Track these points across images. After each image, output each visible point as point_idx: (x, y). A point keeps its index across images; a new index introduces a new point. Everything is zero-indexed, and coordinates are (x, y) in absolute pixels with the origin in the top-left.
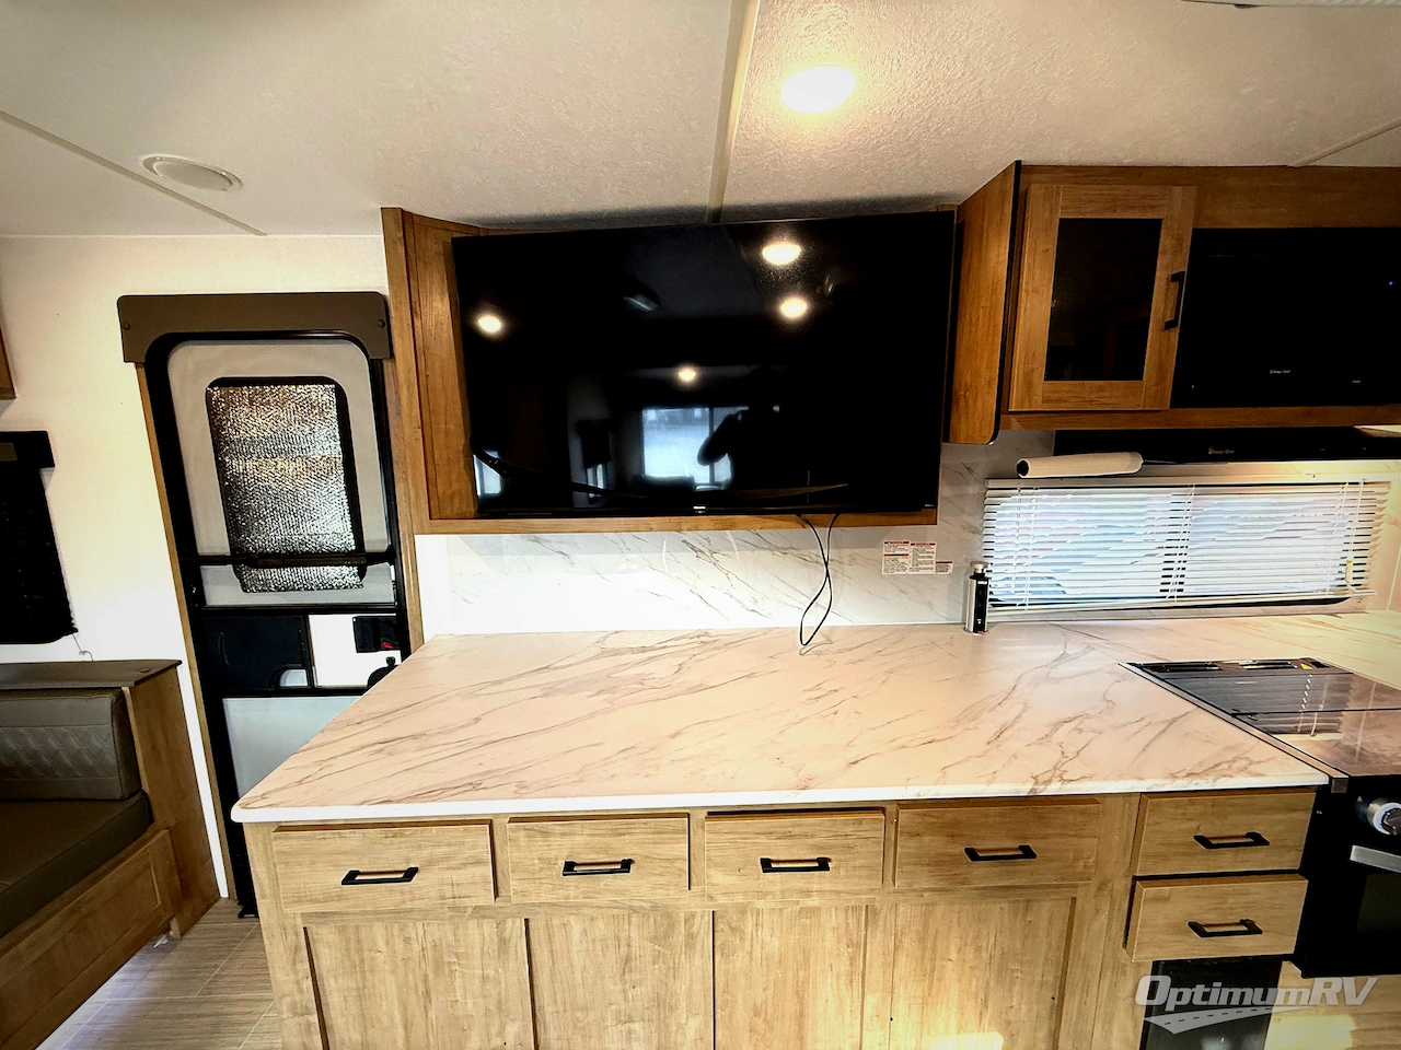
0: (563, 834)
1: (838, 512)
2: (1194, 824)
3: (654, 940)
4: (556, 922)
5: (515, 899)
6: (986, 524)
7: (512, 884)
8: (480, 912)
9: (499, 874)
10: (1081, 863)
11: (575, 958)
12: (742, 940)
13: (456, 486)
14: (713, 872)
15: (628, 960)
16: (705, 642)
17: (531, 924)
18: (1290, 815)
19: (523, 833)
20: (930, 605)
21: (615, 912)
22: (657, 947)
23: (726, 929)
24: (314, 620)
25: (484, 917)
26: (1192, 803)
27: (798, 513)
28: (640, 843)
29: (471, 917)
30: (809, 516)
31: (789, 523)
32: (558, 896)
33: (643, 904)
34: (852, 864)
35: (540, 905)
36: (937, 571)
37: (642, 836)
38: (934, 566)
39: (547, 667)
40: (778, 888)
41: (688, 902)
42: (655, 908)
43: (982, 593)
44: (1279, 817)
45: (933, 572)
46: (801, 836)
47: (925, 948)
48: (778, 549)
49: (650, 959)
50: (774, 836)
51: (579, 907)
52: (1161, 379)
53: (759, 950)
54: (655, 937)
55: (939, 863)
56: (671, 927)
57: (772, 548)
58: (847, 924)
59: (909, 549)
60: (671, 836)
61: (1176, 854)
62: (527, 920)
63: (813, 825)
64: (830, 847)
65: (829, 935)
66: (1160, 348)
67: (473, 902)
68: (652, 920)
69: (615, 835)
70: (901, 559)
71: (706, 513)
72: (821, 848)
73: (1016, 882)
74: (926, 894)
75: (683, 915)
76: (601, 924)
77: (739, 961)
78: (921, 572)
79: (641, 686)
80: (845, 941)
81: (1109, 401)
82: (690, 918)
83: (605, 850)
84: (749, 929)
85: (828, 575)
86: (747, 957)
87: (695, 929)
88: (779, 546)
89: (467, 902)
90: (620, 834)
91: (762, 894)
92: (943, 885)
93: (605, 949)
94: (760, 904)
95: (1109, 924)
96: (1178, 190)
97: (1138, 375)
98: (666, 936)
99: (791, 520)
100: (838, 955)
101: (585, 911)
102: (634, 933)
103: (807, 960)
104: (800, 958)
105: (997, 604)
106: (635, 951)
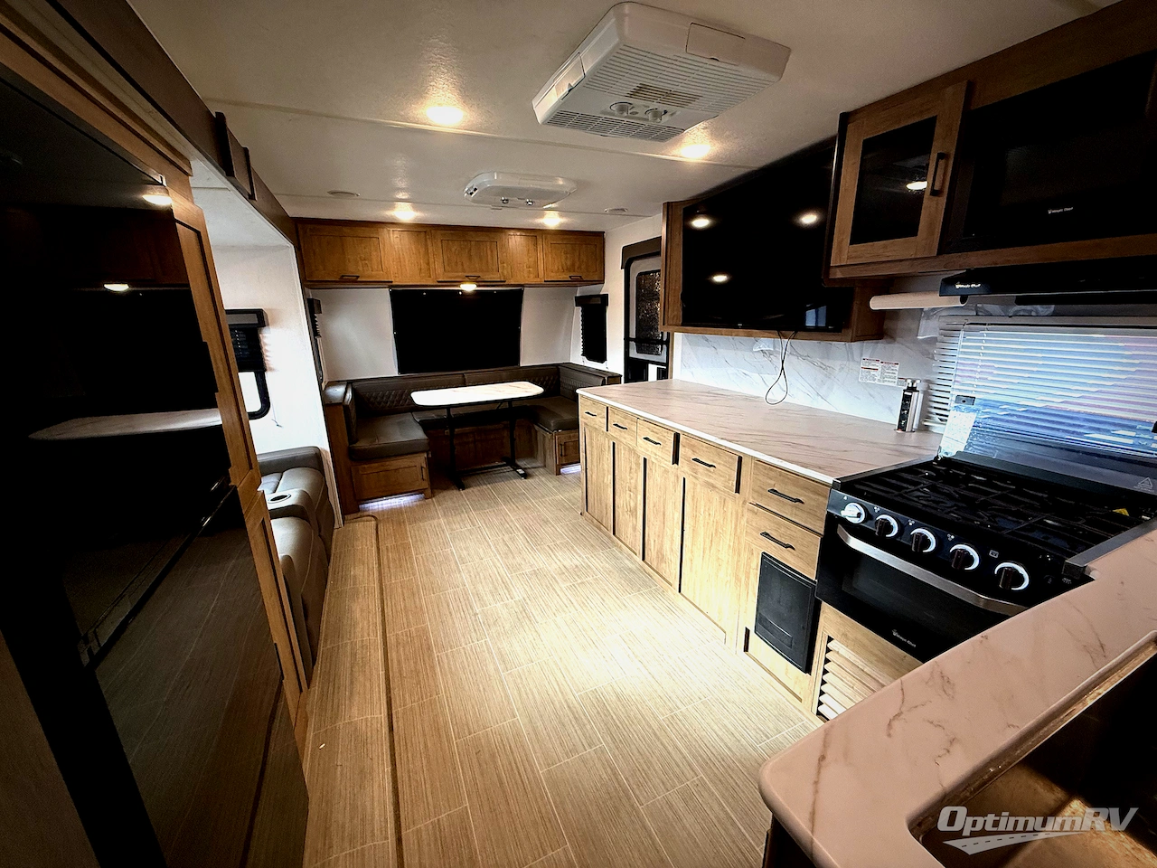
13: (676, 313)
24: (650, 365)
36: (898, 384)
38: (896, 380)
52: (931, 233)
59: (879, 366)
70: (872, 372)
71: (742, 328)
78: (886, 383)
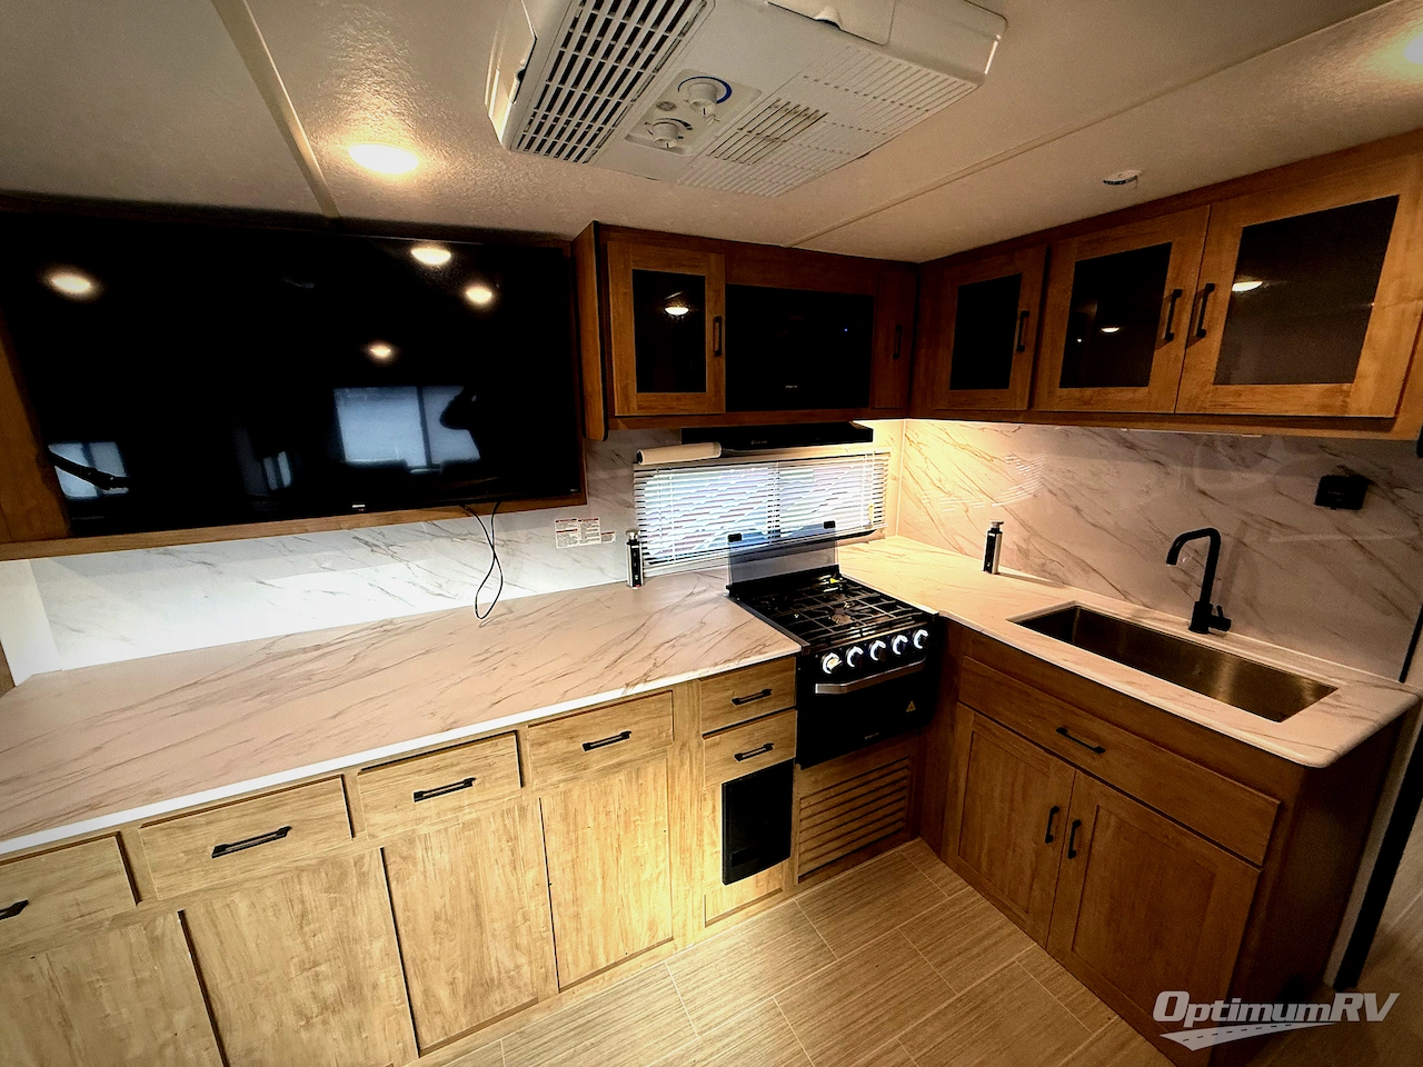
0: (208, 823)
1: (499, 501)
2: (730, 692)
3: (328, 890)
4: (217, 905)
5: (160, 897)
6: (637, 499)
7: (154, 884)
8: (120, 921)
9: (139, 880)
10: (664, 734)
11: (245, 930)
12: (415, 864)
14: (370, 815)
15: (304, 915)
16: (387, 629)
17: (189, 916)
18: (785, 674)
19: (159, 834)
20: (601, 569)
21: (280, 877)
22: (332, 895)
23: (398, 860)
25: (127, 925)
26: (727, 679)
27: (462, 504)
28: (293, 810)
29: (110, 929)
30: (473, 506)
31: (454, 514)
32: (214, 879)
33: (309, 862)
34: (494, 777)
35: (194, 894)
36: (602, 541)
37: (294, 805)
38: (600, 537)
39: (195, 683)
40: (434, 811)
41: (354, 848)
42: (322, 862)
43: (635, 553)
44: (777, 677)
45: (599, 542)
46: (446, 767)
47: (569, 825)
48: (457, 536)
49: (328, 907)
50: (424, 773)
51: (238, 884)
52: (717, 391)
53: (432, 868)
54: (330, 887)
55: (563, 760)
56: (344, 875)
57: (451, 536)
58: (505, 825)
59: (577, 525)
60: (327, 797)
61: (724, 713)
62: (182, 914)
63: (456, 756)
64: (474, 769)
65: (491, 838)
66: (715, 370)
67: (110, 913)
68: (323, 875)
69: (263, 811)
70: (571, 534)
71: (367, 510)
72: (466, 772)
73: (622, 758)
74: (561, 785)
75: (352, 861)
76: (269, 893)
77: (415, 881)
78: (590, 543)
79: (308, 682)
80: (504, 838)
81: (687, 407)
82: (359, 861)
83: (257, 826)
84: (419, 854)
85: (495, 556)
86: (422, 877)
87: (365, 869)
88: (457, 532)
89: (101, 915)
90: (272, 808)
91: (419, 821)
92: (571, 775)
93: (277, 913)
94: (423, 830)
95: (691, 770)
96: (713, 257)
97: (703, 389)
98: (341, 882)
99: (458, 511)
100: (501, 850)
101: (247, 885)
102: (306, 890)
103: (475, 863)
104: (469, 863)
105: (654, 562)
106: (310, 904)
